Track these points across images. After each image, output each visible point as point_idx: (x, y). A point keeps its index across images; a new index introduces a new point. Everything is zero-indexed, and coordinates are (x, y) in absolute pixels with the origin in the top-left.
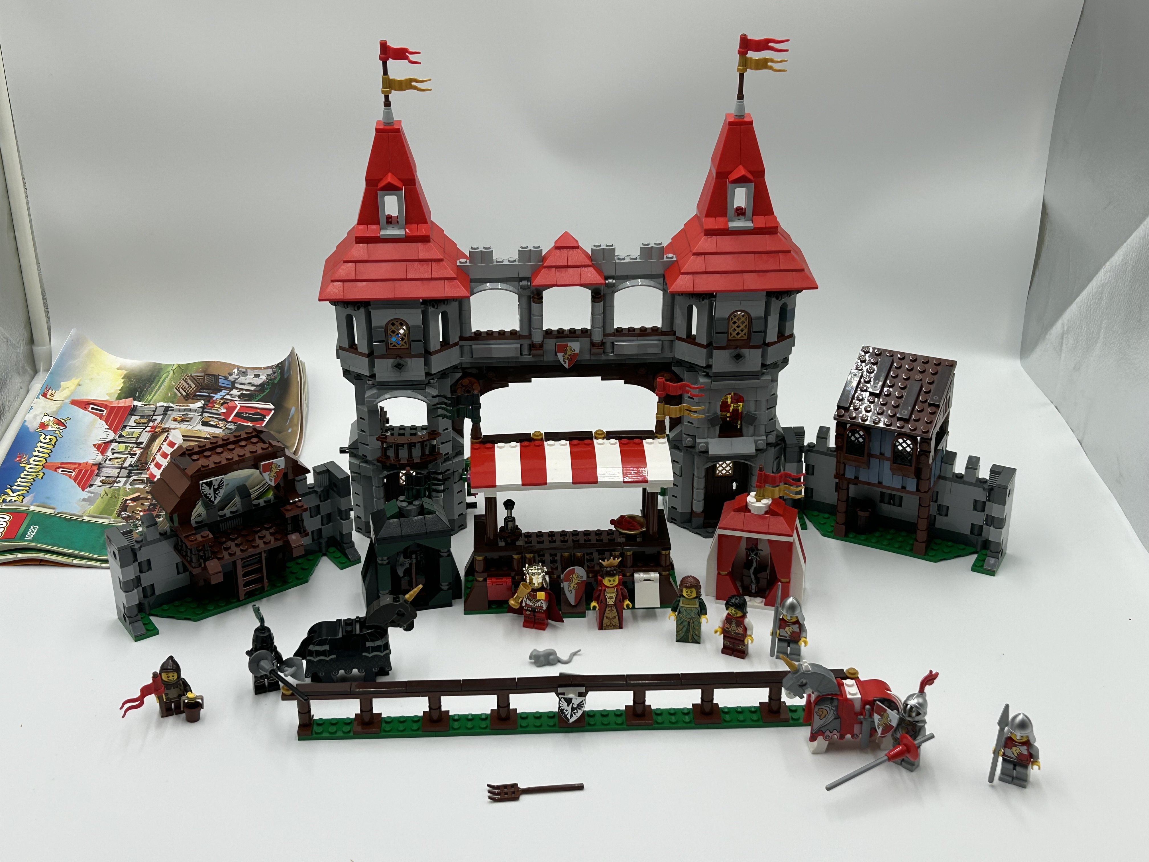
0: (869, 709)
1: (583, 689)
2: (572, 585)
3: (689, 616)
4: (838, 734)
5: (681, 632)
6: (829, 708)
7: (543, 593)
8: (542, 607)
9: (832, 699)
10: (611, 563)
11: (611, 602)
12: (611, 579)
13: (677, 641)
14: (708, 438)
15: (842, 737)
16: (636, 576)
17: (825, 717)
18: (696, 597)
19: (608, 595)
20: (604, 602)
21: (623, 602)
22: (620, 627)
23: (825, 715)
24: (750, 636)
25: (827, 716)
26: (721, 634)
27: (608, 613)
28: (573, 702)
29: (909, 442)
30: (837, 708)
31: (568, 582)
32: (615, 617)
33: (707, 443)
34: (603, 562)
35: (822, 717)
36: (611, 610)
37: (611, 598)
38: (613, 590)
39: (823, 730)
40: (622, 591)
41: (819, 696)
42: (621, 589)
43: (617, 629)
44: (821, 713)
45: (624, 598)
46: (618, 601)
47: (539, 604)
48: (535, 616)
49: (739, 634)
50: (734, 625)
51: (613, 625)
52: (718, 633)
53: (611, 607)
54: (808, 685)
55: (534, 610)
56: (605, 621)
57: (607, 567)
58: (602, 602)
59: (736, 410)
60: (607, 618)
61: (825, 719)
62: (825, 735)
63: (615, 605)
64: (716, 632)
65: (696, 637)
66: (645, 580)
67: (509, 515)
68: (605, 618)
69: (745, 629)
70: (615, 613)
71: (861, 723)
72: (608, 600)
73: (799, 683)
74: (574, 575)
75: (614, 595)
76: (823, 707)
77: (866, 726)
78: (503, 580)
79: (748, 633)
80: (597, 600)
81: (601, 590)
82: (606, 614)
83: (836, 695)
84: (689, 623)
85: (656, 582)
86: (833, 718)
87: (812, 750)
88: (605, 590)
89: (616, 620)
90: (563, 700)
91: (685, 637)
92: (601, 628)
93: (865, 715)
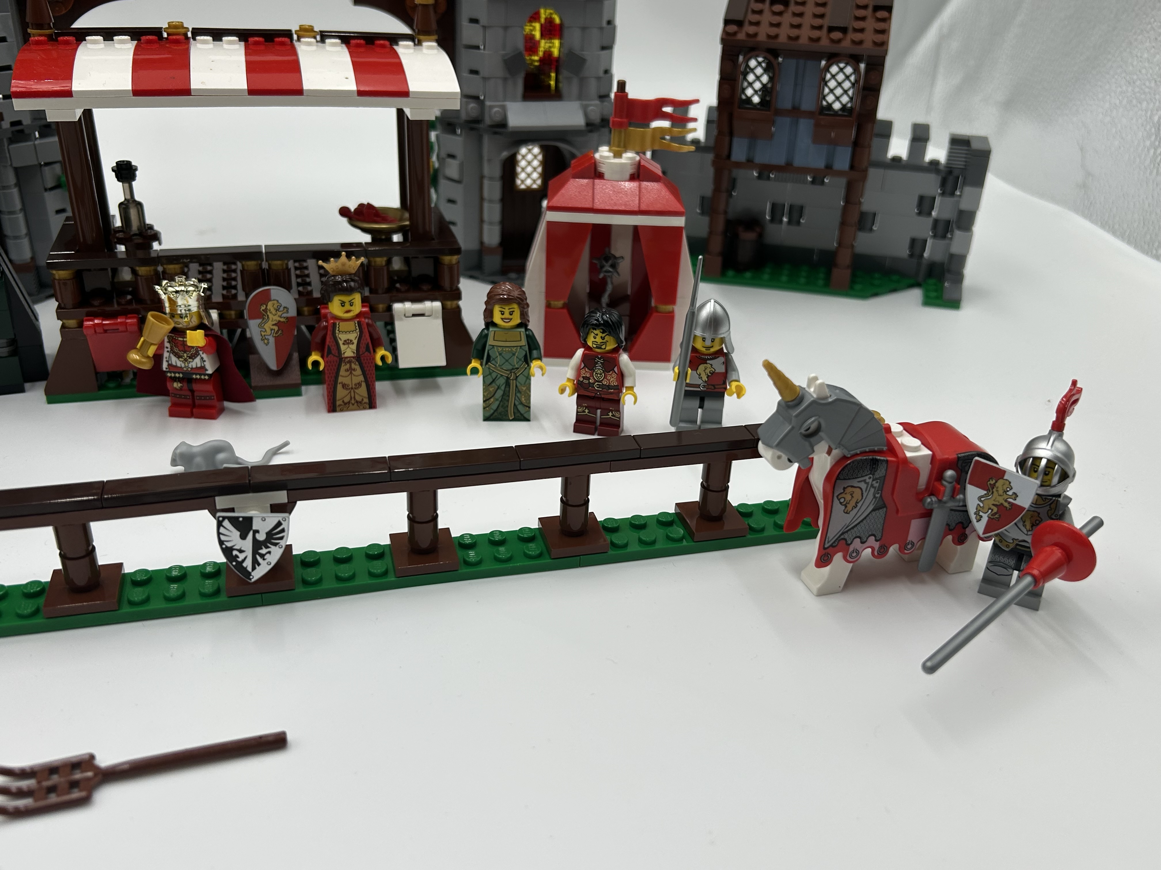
0: (951, 477)
1: (281, 497)
2: (268, 326)
3: (507, 366)
4: (877, 545)
5: (492, 400)
6: (867, 483)
7: (200, 333)
8: (203, 368)
9: (875, 463)
10: (343, 265)
11: (349, 351)
12: (346, 299)
13: (486, 419)
14: (505, 101)
15: (882, 551)
16: (397, 306)
17: (855, 506)
18: (519, 326)
19: (342, 337)
20: (334, 351)
21: (375, 351)
22: (372, 405)
23: (857, 503)
24: (631, 388)
25: (859, 505)
26: (573, 394)
27: (344, 377)
28: (254, 528)
29: (849, 70)
30: (883, 480)
31: (259, 321)
32: (359, 385)
33: (504, 108)
34: (325, 265)
35: (850, 507)
36: (351, 370)
37: (348, 342)
38: (351, 325)
39: (848, 536)
40: (370, 329)
41: (844, 458)
42: (368, 324)
43: (364, 408)
44: (848, 497)
45: (376, 343)
46: (363, 349)
47: (196, 363)
48: (192, 391)
49: (609, 387)
50: (599, 369)
51: (357, 402)
52: (568, 391)
53: (350, 362)
54: (821, 434)
55: (187, 378)
56: (341, 393)
57: (334, 276)
58: (330, 352)
59: (548, 54)
60: (344, 386)
61: (855, 511)
62: (851, 548)
63: (358, 358)
64: (562, 391)
65: (520, 408)
66: (414, 315)
67: (128, 197)
68: (339, 387)
69: (621, 376)
70: (358, 377)
71: (928, 514)
72: (343, 348)
73: (802, 431)
74: (270, 304)
75: (353, 336)
76: (855, 483)
77: (938, 519)
78: (119, 320)
79: (628, 383)
80: (321, 348)
81: (326, 327)
82: (340, 379)
83: (880, 452)
84: (508, 379)
85: (437, 318)
86: (871, 508)
87: (815, 587)
88: (334, 325)
89: (363, 391)
90: (226, 523)
91: (501, 409)
92: (333, 407)
93: (943, 496)
